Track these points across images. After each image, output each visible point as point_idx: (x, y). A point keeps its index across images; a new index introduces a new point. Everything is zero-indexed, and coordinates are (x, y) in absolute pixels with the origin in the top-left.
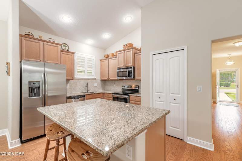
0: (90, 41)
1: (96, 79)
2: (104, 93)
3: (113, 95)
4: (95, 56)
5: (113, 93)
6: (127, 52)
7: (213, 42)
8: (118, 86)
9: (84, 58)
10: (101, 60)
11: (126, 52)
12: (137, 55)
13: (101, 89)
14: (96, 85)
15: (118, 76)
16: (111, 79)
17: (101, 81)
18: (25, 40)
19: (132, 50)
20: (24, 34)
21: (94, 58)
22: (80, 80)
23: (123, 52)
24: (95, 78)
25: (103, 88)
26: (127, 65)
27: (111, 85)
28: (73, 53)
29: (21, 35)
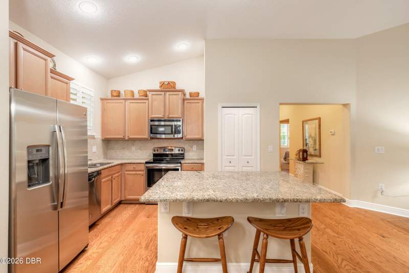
0: (95, 60)
1: (95, 137)
2: (122, 164)
3: (148, 165)
5: (147, 163)
6: (172, 95)
7: (280, 104)
8: (141, 150)
9: (76, 91)
10: (102, 99)
11: (170, 95)
12: (187, 103)
15: (151, 133)
16: (131, 137)
17: (102, 140)
19: (180, 93)
23: (163, 93)
24: (94, 134)
25: (106, 155)
26: (171, 116)
27: (124, 148)
28: (70, 79)
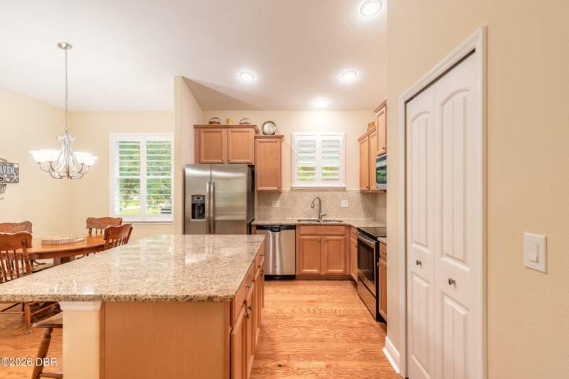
1: (347, 189)
4: (343, 133)
5: (358, 229)
9: (314, 141)
10: (360, 140)
13: (363, 214)
14: (344, 203)
15: (377, 182)
18: (205, 132)
20: (207, 124)
21: (341, 139)
22: (304, 193)
24: (344, 185)
28: (281, 137)
29: (196, 127)
